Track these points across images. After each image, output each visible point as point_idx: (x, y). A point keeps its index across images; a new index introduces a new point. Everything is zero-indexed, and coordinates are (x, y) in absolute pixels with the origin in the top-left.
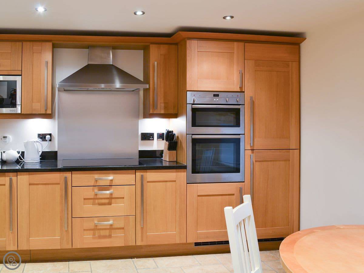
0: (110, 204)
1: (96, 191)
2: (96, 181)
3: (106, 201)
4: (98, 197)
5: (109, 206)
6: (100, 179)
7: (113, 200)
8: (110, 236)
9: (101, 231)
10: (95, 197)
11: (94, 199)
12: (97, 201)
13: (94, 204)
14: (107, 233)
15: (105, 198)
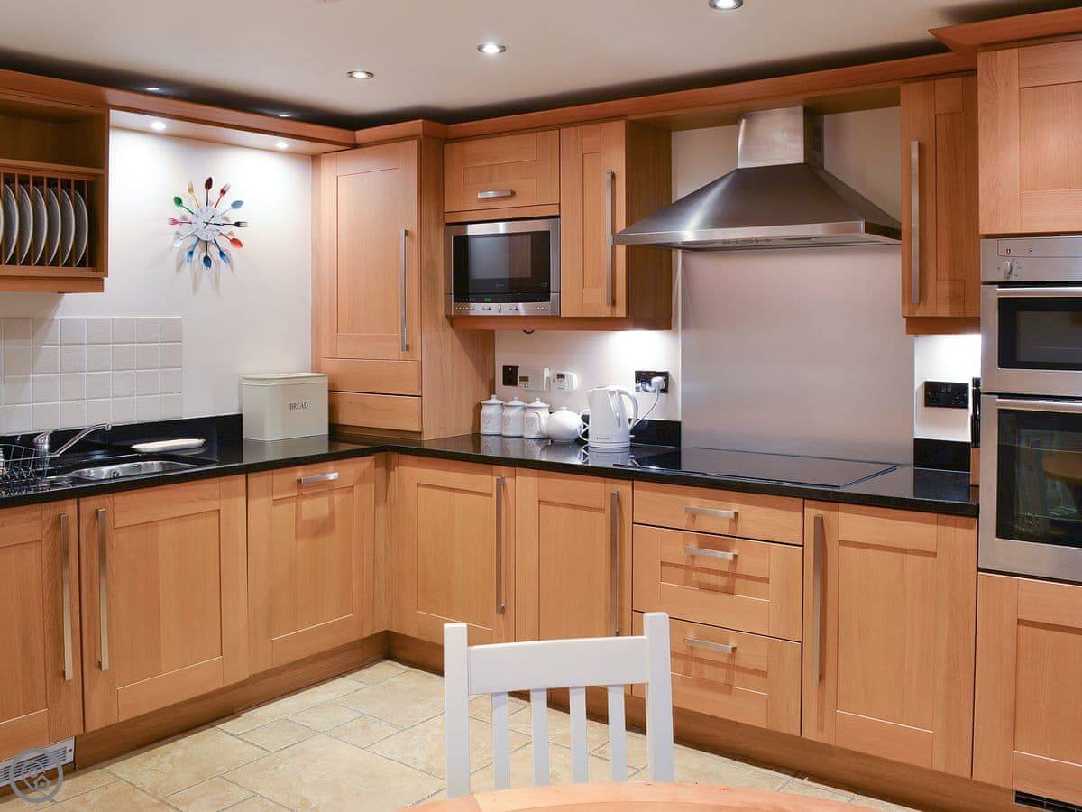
0: (729, 591)
1: (693, 546)
2: (694, 516)
3: (720, 581)
4: (698, 563)
5: (726, 598)
6: (703, 513)
7: (739, 583)
8: (728, 688)
9: (706, 668)
10: (690, 564)
11: (686, 567)
12: (695, 576)
13: (687, 583)
14: (719, 675)
15: (716, 572)
